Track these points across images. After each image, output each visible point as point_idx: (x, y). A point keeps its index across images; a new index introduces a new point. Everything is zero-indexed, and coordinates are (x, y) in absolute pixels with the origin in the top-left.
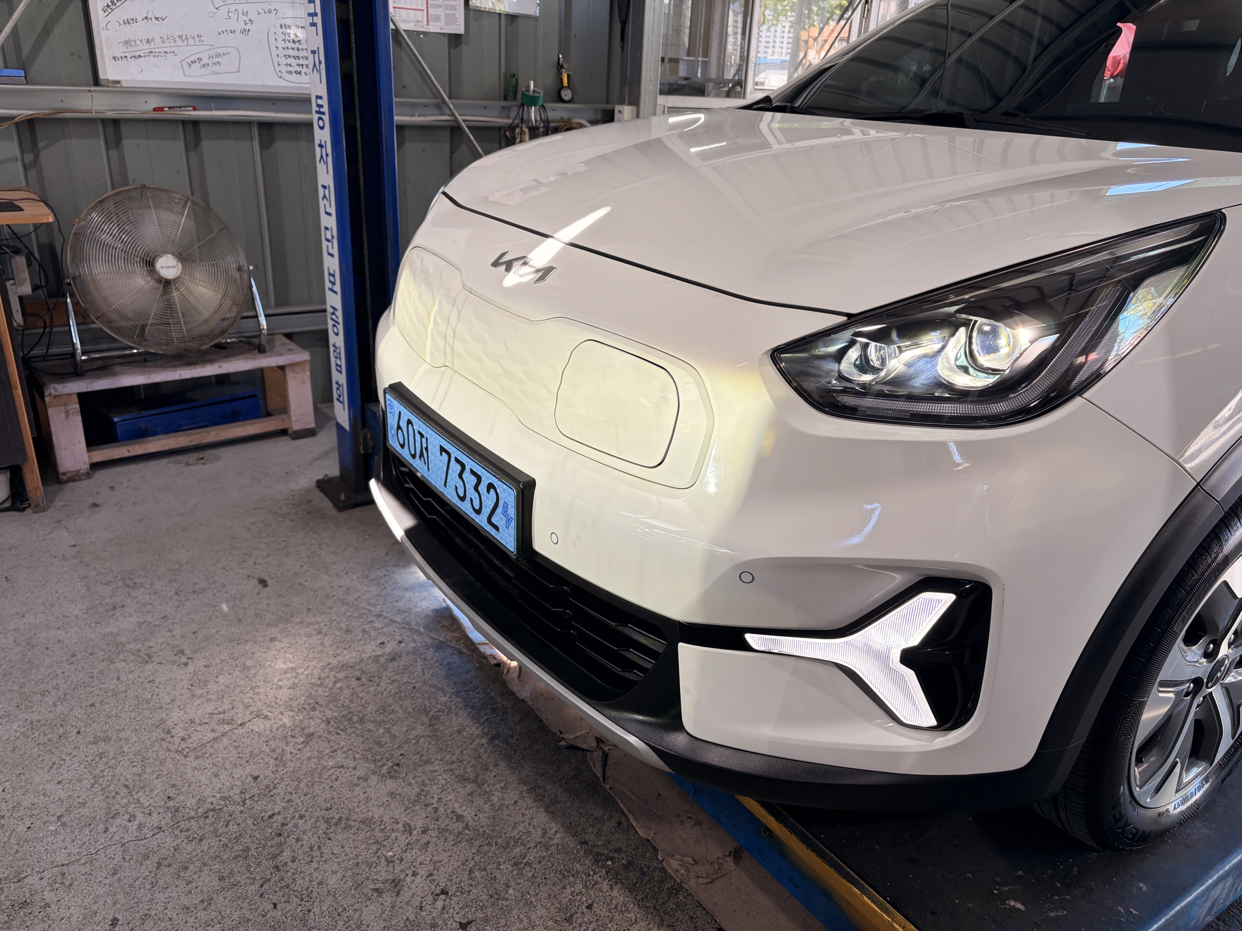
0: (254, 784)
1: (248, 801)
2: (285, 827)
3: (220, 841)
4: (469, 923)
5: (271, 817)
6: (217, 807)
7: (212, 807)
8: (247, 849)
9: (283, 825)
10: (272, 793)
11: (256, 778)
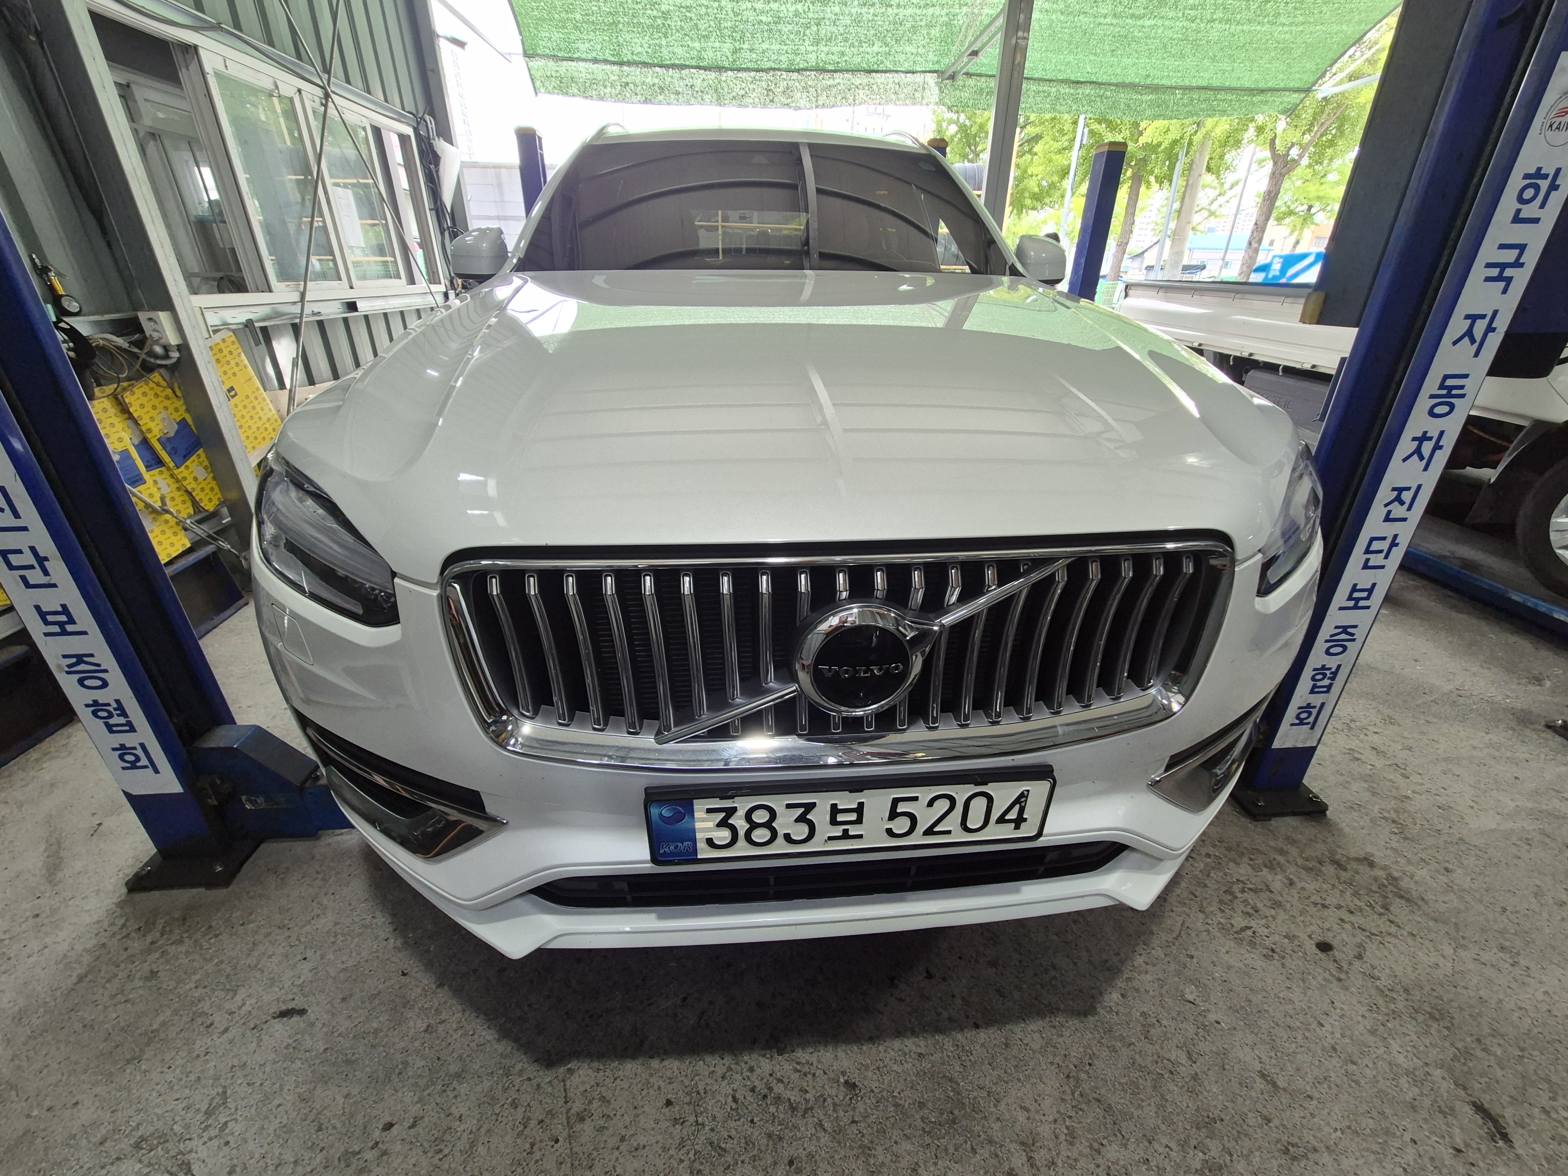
0: (677, 1108)
1: (700, 1120)
2: (757, 1090)
3: (743, 1162)
4: (927, 972)
5: (735, 1100)
6: (691, 1155)
7: (687, 1162)
8: (770, 1136)
9: (753, 1090)
10: (702, 1092)
11: (669, 1103)
